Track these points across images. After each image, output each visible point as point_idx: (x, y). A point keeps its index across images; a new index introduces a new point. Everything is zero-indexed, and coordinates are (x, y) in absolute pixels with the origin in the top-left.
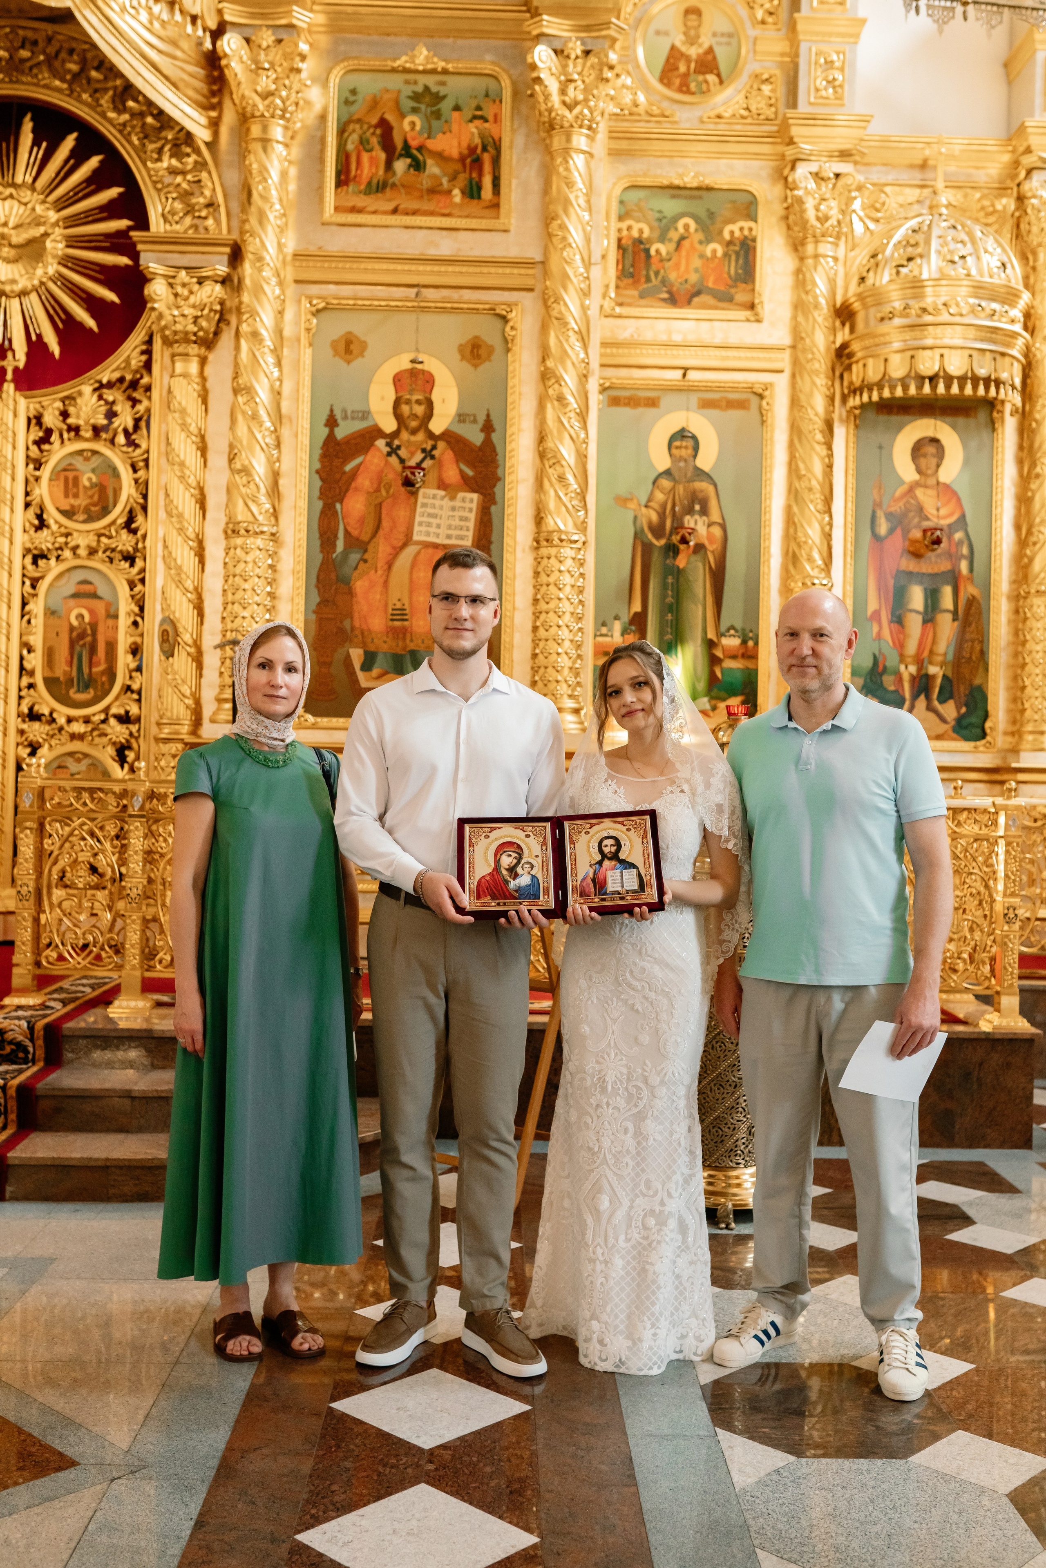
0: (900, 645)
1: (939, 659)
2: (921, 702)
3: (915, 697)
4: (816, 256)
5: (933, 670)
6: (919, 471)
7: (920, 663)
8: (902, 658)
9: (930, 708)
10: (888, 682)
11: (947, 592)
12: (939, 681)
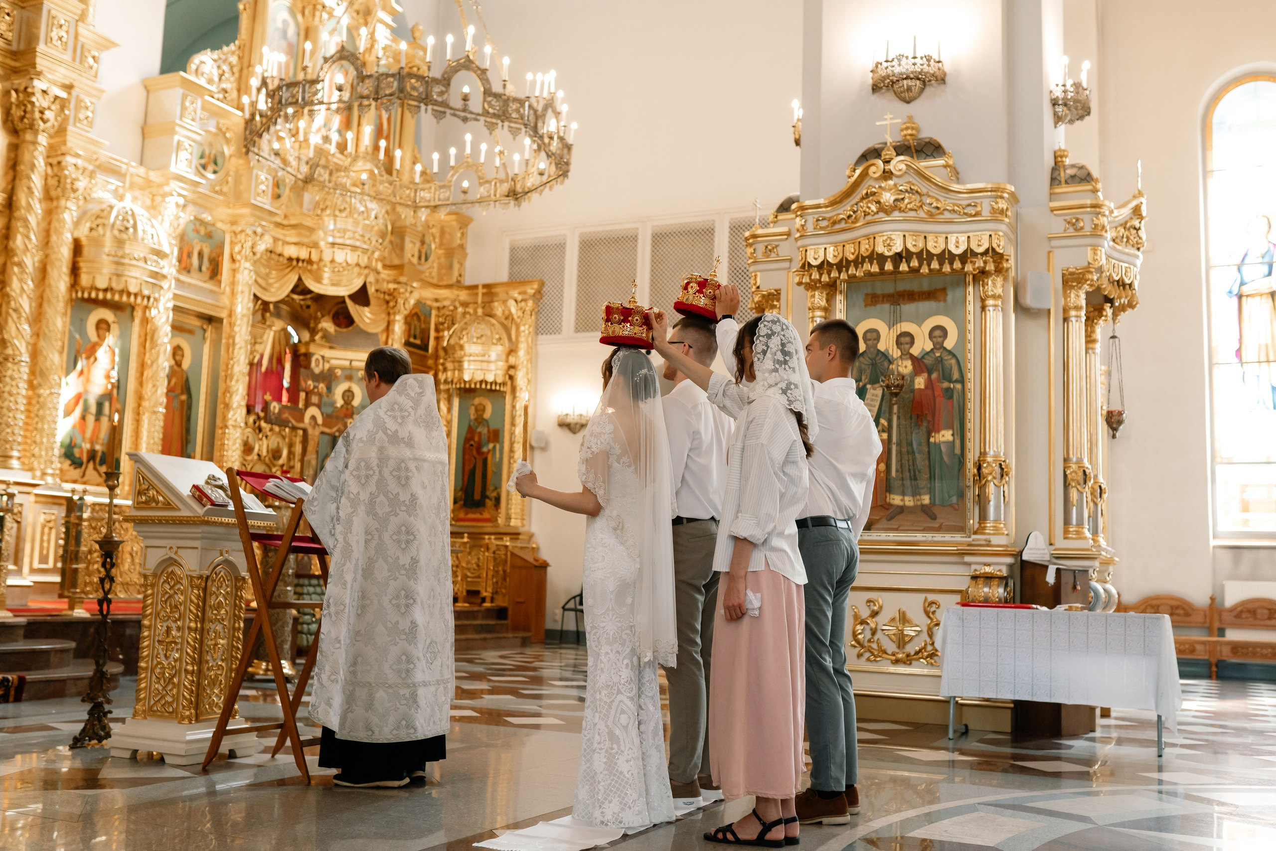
0: (83, 432)
1: (100, 441)
2: (91, 465)
3: (88, 461)
4: (66, 208)
5: (98, 447)
6: (99, 336)
7: (92, 443)
8: (84, 439)
9: (95, 469)
10: (76, 452)
11: (107, 405)
12: (99, 454)
